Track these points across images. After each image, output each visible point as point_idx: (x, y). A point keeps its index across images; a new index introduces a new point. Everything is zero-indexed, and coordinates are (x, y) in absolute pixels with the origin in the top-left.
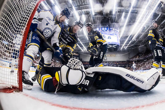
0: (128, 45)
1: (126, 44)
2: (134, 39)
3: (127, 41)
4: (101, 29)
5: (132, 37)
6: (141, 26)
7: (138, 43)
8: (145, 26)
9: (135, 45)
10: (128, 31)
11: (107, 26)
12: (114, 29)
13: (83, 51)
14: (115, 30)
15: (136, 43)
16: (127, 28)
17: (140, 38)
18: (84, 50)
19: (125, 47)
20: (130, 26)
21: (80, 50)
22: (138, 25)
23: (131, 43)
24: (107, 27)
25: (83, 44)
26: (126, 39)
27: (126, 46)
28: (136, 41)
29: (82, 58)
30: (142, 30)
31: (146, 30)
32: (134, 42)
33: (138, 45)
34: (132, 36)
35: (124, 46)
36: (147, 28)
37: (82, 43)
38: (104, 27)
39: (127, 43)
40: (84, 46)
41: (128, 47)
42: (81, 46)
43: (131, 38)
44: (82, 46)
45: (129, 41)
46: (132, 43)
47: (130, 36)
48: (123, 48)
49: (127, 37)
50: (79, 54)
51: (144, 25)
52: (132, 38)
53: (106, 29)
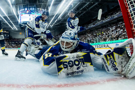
0: (54, 23)
1: (51, 22)
2: (60, 18)
3: (53, 20)
4: (29, 9)
6: (67, 5)
8: (72, 4)
9: (61, 23)
10: (55, 10)
11: (35, 6)
12: (41, 9)
13: (13, 29)
14: (42, 10)
15: (61, 22)
16: (53, 7)
17: (66, 16)
18: (14, 28)
19: (51, 26)
20: (56, 6)
21: (10, 28)
22: (65, 4)
23: (56, 22)
24: (35, 7)
26: (52, 18)
27: (52, 24)
29: (12, 35)
30: (69, 8)
31: (72, 8)
32: (60, 20)
33: (63, 23)
34: (58, 15)
35: (50, 25)
36: (74, 7)
38: (32, 7)
40: (14, 24)
41: (53, 26)
42: (11, 25)
43: (56, 17)
44: (12, 25)
45: (55, 20)
46: (57, 22)
47: (56, 15)
48: (49, 26)
49: (53, 16)
50: (10, 32)
51: (71, 3)
52: (57, 17)
53: (34, 9)
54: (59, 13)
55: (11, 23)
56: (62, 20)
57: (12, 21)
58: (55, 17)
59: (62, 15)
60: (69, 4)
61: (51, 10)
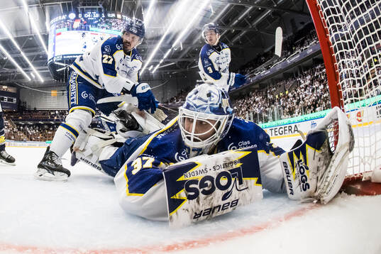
0: (161, 61)
1: (154, 59)
2: (179, 44)
3: (159, 52)
4: (83, 16)
5: (171, 39)
6: (197, 7)
7: (189, 57)
8: (211, 7)
9: (181, 62)
10: (162, 20)
11: (101, 6)
12: (119, 16)
13: (30, 79)
14: (122, 19)
15: (183, 57)
16: (157, 12)
17: (195, 41)
18: (34, 76)
19: (152, 70)
20: (166, 8)
21: (21, 77)
23: (169, 57)
24: (100, 9)
25: (31, 58)
26: (155, 43)
27: (155, 64)
28: (184, 50)
29: (25, 100)
30: (202, 17)
31: (212, 18)
32: (179, 52)
33: (189, 62)
34: (172, 37)
35: (149, 66)
36: (216, 14)
37: (28, 57)
38: (92, 10)
39: (159, 56)
40: (33, 64)
41: (159, 69)
42: (25, 66)
43: (168, 42)
44: (27, 66)
45: (163, 50)
46: (172, 57)
47: (168, 37)
48: (147, 70)
49: (158, 38)
50: (19, 89)
51: (208, 4)
52: (171, 43)
53: (97, 15)
54: (177, 30)
55: (24, 61)
56: (186, 51)
57: (25, 52)
58: (163, 43)
59: (184, 37)
60: (203, 6)
61: (152, 19)
